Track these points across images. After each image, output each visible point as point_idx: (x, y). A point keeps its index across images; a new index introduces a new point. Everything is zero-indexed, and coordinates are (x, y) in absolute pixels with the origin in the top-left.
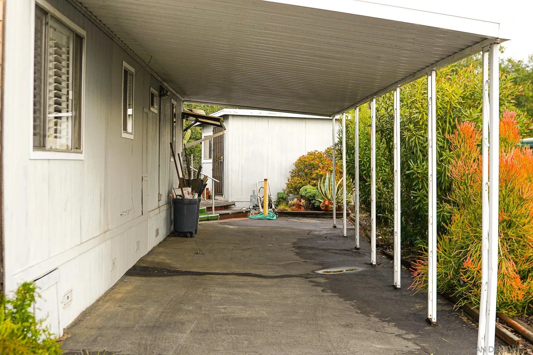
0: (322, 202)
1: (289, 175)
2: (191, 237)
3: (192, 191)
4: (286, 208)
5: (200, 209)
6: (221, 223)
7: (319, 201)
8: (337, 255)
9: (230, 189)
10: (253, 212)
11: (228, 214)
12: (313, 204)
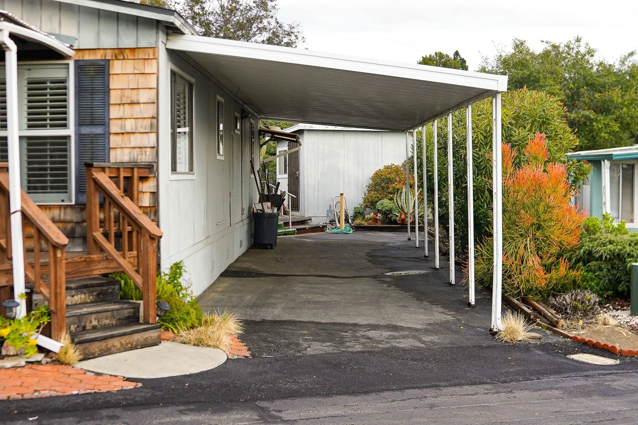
0: (398, 216)
1: (365, 190)
2: (271, 248)
3: (271, 206)
4: (363, 223)
5: (279, 223)
6: (298, 237)
7: (396, 215)
8: (407, 262)
9: (306, 205)
10: (329, 226)
11: (305, 228)
12: (390, 218)
